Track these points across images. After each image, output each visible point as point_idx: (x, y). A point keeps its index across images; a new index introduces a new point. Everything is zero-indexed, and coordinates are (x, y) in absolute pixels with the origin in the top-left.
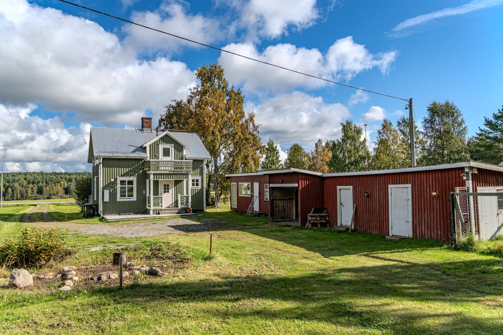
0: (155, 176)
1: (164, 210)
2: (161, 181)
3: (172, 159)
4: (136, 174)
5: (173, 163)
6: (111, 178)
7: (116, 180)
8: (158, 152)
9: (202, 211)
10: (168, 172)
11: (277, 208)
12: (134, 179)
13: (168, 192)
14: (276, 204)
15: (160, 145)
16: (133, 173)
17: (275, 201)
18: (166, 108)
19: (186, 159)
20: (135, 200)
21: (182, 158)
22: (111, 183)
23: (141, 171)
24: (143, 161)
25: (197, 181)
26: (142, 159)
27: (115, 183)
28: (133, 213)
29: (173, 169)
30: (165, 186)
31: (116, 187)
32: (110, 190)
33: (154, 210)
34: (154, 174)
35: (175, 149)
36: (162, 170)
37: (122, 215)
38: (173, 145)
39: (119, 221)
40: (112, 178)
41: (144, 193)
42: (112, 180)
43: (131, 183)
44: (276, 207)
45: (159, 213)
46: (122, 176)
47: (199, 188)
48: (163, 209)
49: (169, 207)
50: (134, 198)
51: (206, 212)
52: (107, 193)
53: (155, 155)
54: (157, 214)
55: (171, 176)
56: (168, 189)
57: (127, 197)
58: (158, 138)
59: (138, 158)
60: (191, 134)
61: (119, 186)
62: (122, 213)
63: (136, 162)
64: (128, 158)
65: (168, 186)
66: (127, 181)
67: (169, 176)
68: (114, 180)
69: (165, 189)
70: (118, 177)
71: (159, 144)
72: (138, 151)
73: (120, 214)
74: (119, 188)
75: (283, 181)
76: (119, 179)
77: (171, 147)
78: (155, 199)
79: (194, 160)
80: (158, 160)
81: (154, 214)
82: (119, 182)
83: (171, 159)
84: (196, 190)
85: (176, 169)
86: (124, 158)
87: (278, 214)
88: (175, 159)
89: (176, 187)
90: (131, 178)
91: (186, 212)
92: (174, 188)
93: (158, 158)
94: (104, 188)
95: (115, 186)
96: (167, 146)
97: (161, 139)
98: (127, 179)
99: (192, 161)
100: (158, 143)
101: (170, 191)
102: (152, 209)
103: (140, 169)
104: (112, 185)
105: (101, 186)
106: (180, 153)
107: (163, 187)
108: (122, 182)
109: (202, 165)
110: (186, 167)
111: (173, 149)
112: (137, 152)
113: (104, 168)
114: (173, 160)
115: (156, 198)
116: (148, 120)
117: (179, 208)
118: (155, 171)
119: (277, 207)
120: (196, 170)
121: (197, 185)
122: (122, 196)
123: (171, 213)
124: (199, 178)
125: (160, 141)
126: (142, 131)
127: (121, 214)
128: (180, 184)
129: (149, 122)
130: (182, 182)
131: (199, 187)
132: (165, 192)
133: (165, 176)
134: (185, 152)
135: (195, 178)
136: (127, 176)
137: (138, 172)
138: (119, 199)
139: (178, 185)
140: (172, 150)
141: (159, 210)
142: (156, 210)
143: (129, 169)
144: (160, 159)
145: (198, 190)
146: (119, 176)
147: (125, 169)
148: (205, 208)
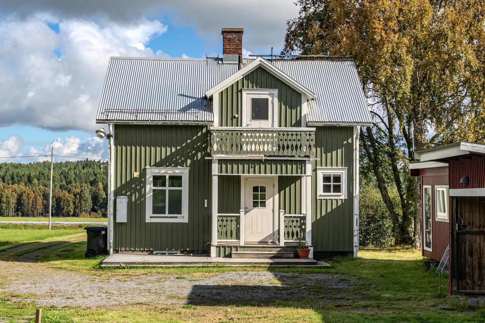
0: (224, 166)
1: (244, 247)
2: (246, 179)
3: (273, 126)
4: (189, 161)
5: (275, 135)
6: (133, 169)
7: (143, 173)
8: (239, 110)
9: (348, 254)
10: (262, 157)
11: (476, 257)
12: (183, 172)
13: (263, 204)
14: (471, 246)
15: (244, 93)
16: (180, 158)
17: (468, 237)
18: (299, 4)
19: (307, 126)
20: (186, 220)
21: (298, 124)
22: (133, 180)
23: (199, 154)
24: (204, 131)
25: (337, 179)
26: (202, 127)
27: (141, 180)
28: (182, 252)
29: (275, 149)
30: (255, 189)
31: (143, 190)
32: (130, 197)
33: (218, 247)
34: (221, 161)
35: (280, 100)
36: (247, 152)
37: (157, 254)
38: (276, 92)
39: (124, 268)
40: (136, 171)
41: (206, 206)
42: (136, 174)
43: (176, 180)
44: (471, 254)
45: (230, 256)
46: (157, 165)
47: (343, 197)
48: (242, 244)
49: (266, 243)
50: (183, 218)
51: (360, 258)
52: (123, 202)
53: (233, 117)
54: (226, 256)
55: (263, 166)
56: (263, 197)
57: (167, 214)
58: (238, 75)
59: (190, 123)
60: (339, 63)
61: (149, 187)
62: (155, 250)
63: (189, 132)
64: (169, 123)
65: (263, 189)
66: (167, 177)
67: (257, 167)
68: (140, 175)
69: (255, 197)
70: (148, 167)
71: (241, 91)
72: (195, 108)
73: (151, 253)
74: (149, 192)
75: (467, 179)
76: (151, 172)
77: (272, 95)
78: (222, 221)
79: (318, 128)
80: (239, 128)
81: (219, 256)
82: (151, 179)
83: (270, 126)
84: (334, 202)
85: (283, 150)
86: (160, 123)
87: (477, 273)
88: (280, 126)
89: (282, 192)
90: (177, 171)
91: (297, 256)
92: (277, 196)
93: (239, 122)
94: (118, 193)
95: (141, 188)
96: (263, 94)
97: (248, 77)
98: (167, 172)
99: (314, 129)
100: (240, 87)
101: (269, 202)
102: (216, 244)
103: (198, 150)
104: (136, 186)
105: (112, 188)
106: (294, 111)
107: (251, 193)
108: (158, 180)
109: (350, 141)
110: (308, 144)
111: (276, 100)
112: (193, 110)
113: (119, 148)
114: (276, 126)
115: (225, 219)
116: (234, 36)
117: (282, 244)
118: (227, 153)
119: (475, 253)
120: (334, 153)
121: (337, 189)
122: (158, 210)
123: (258, 256)
124: (343, 173)
125: (245, 82)
126: (220, 62)
127: (154, 253)
128: (293, 186)
129: (236, 40)
130: (298, 182)
131: (343, 195)
132: (255, 205)
133: (246, 166)
134: (305, 108)
135: (332, 172)
136: (167, 166)
137: (194, 155)
138: (150, 217)
139: (287, 189)
140: (273, 104)
141: (231, 247)
142: (224, 247)
143: (174, 150)
144: (244, 125)
145: (340, 203)
146: (150, 165)
147: (163, 149)
148: (355, 249)
